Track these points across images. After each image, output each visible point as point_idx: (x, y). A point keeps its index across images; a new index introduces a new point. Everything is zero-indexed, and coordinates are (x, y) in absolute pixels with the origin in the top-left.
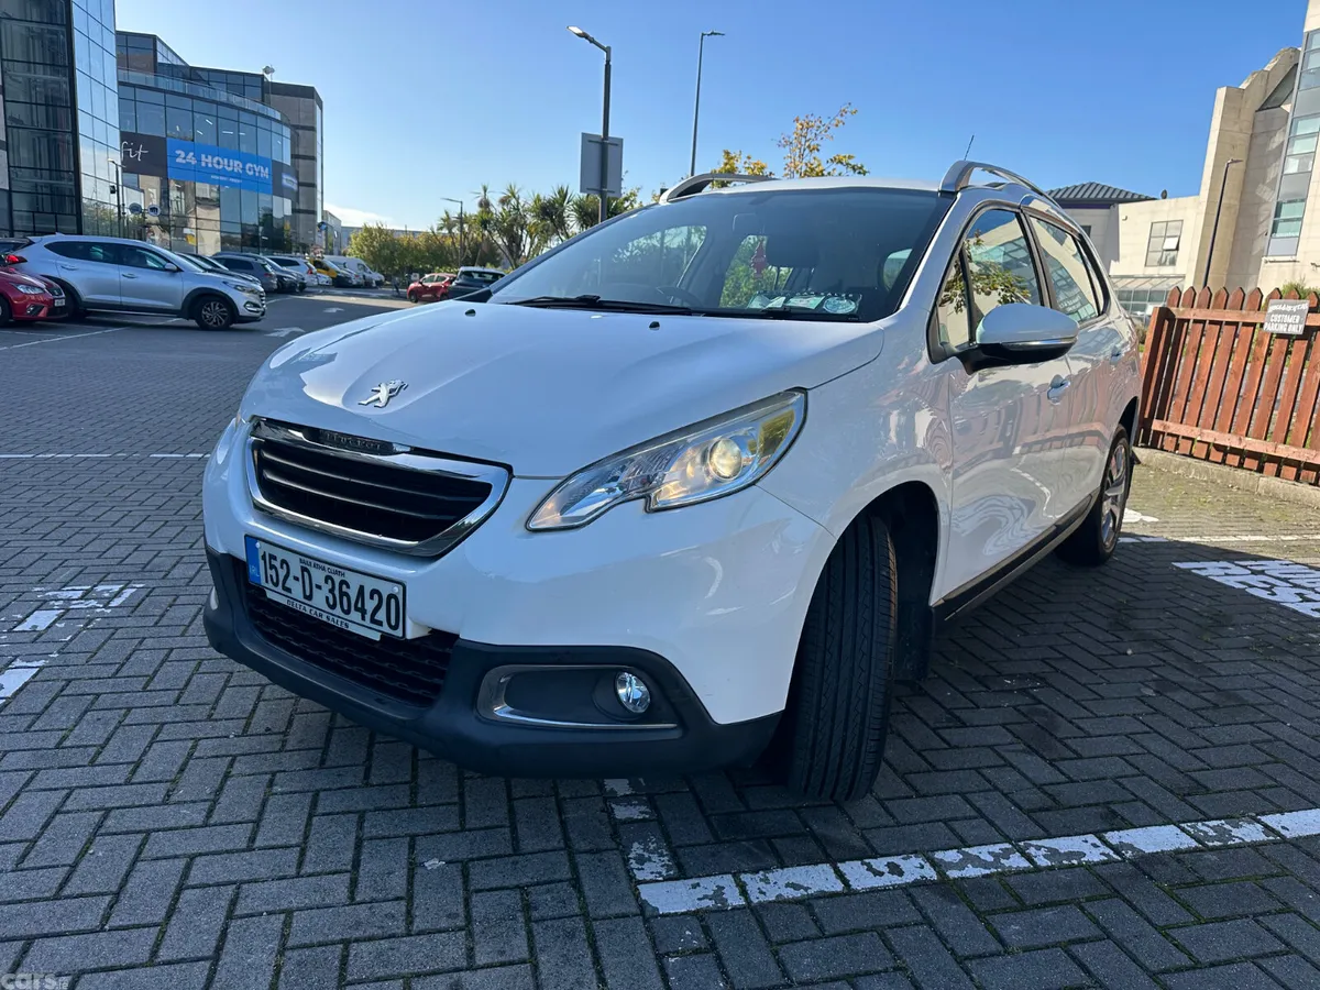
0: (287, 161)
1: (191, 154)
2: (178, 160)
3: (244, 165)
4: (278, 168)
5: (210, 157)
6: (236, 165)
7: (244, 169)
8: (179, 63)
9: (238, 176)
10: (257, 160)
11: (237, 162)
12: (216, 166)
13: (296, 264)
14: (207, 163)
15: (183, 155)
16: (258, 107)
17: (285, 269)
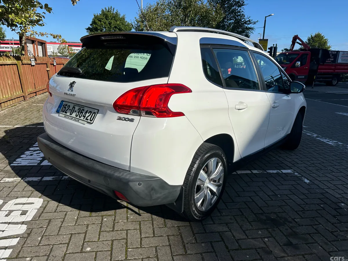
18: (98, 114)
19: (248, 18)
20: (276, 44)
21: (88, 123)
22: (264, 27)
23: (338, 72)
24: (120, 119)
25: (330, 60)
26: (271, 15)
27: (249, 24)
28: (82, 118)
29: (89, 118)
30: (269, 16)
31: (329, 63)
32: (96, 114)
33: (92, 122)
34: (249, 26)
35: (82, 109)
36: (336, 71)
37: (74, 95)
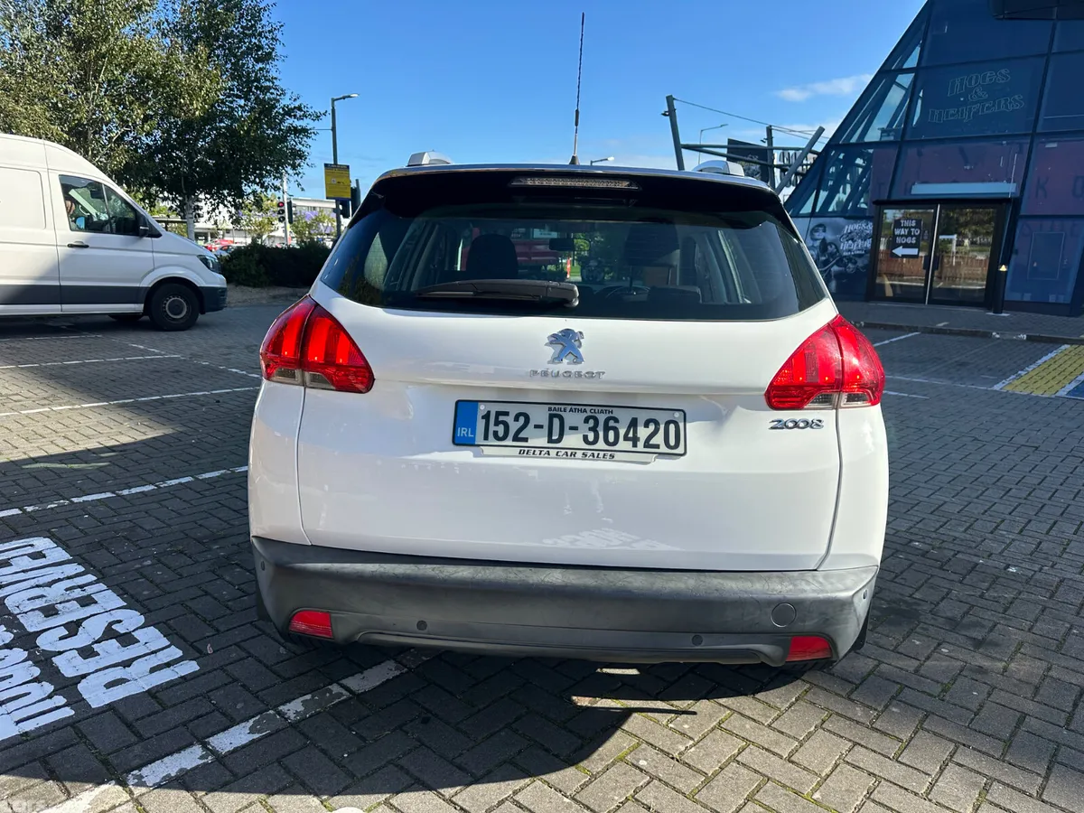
18: (688, 425)
19: (295, 100)
20: (357, 181)
21: (661, 456)
22: (334, 129)
23: (537, 261)
24: (780, 425)
25: (518, 233)
26: (349, 97)
27: (300, 118)
28: (623, 445)
29: (658, 439)
30: (344, 98)
31: (518, 238)
32: (681, 425)
33: (680, 450)
34: (297, 123)
35: (602, 418)
36: (533, 258)
37: (591, 375)
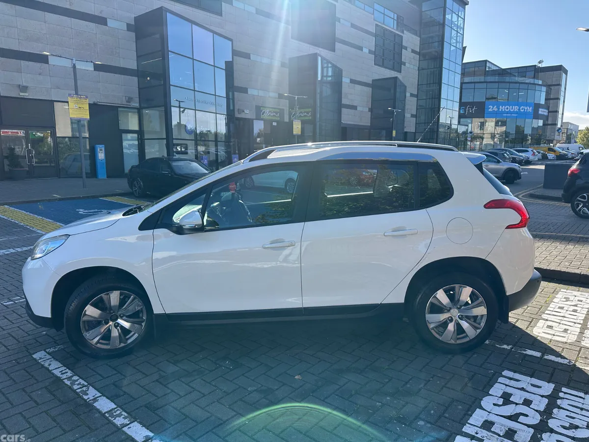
0: (543, 102)
1: (496, 106)
2: (490, 110)
3: (520, 108)
4: (537, 106)
5: (504, 107)
6: (516, 108)
7: (519, 109)
8: (497, 68)
9: (517, 113)
10: (527, 105)
11: (516, 107)
12: (506, 110)
13: (527, 151)
14: (502, 109)
15: (492, 107)
16: (532, 81)
17: (520, 154)
